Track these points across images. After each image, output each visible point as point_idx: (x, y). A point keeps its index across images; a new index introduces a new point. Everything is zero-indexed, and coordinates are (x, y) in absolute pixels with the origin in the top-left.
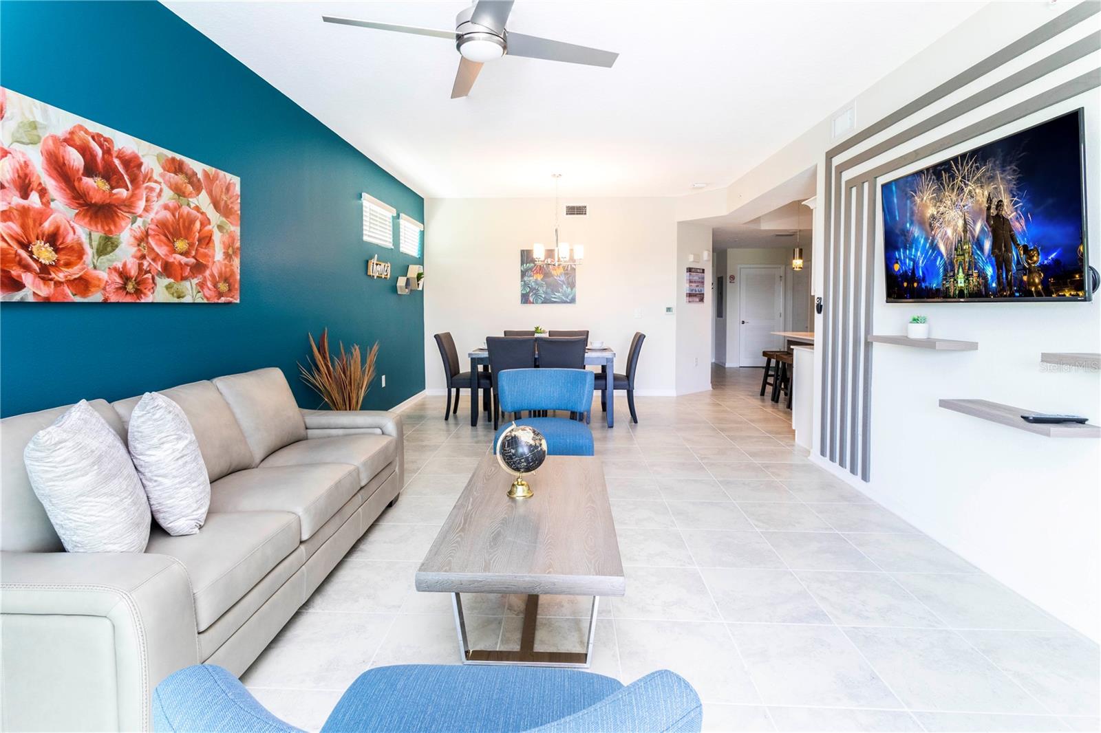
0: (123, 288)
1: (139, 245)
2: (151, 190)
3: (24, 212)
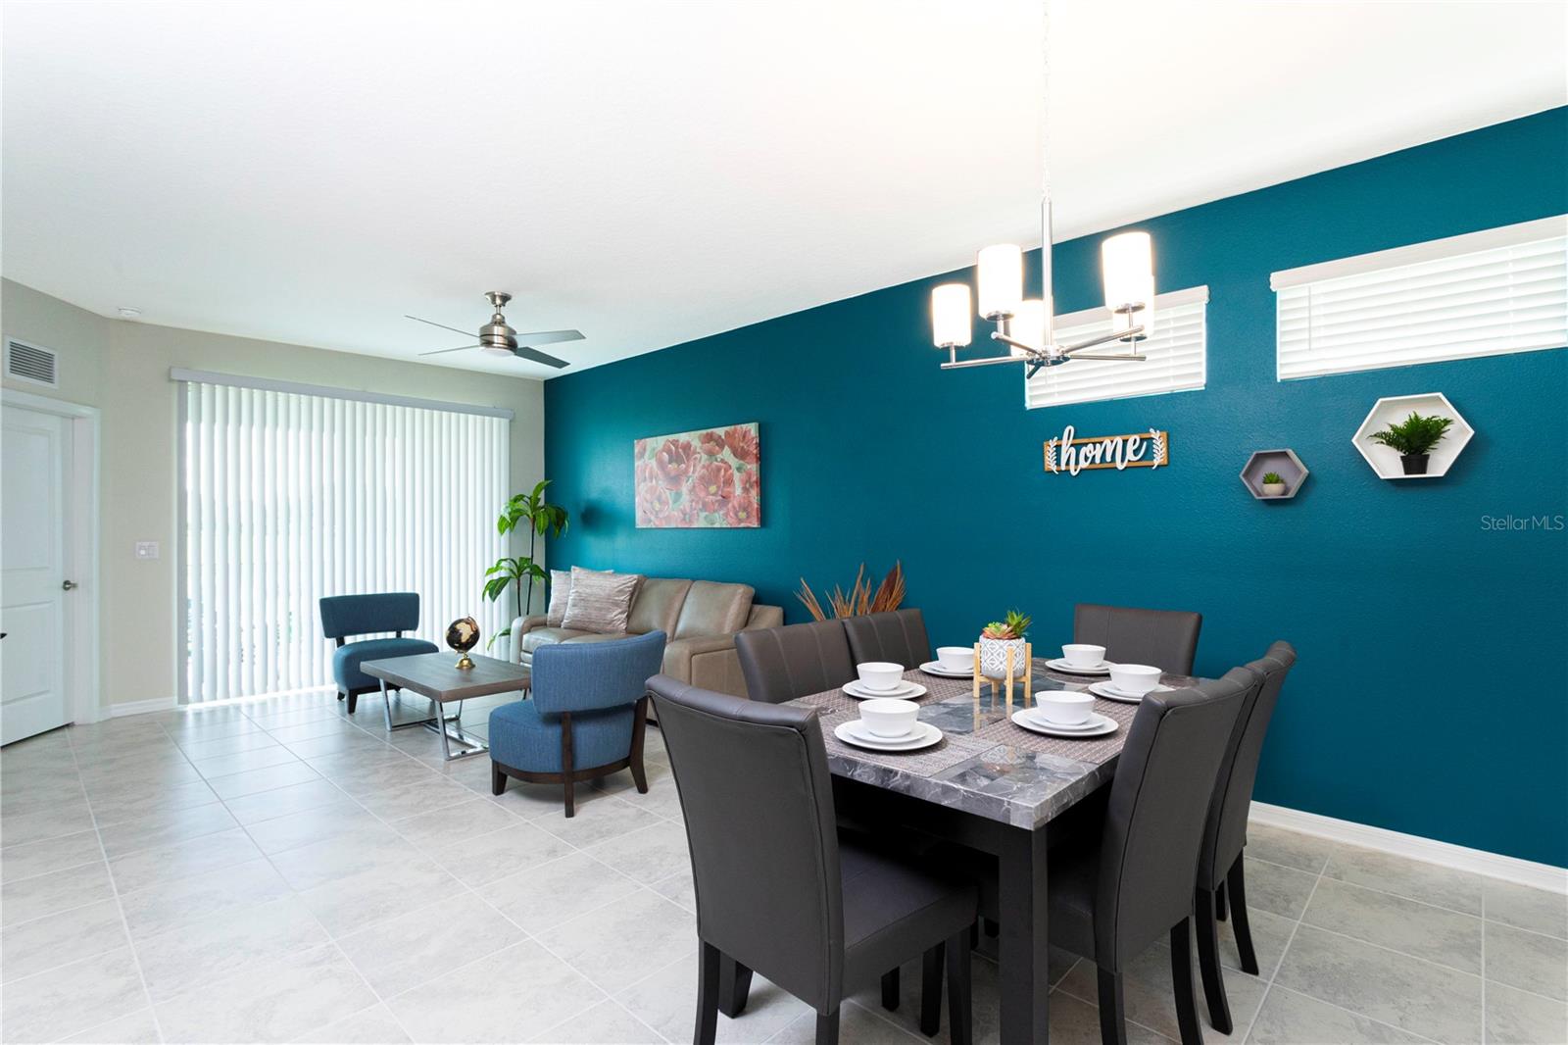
0: (684, 519)
1: (690, 494)
2: (696, 459)
3: (652, 487)
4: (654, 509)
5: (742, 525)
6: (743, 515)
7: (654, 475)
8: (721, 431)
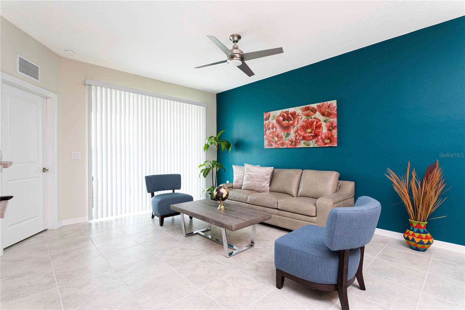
0: (292, 144)
1: (295, 133)
2: (299, 118)
3: (273, 132)
4: (274, 140)
5: (327, 145)
6: (327, 141)
7: (274, 127)
8: (315, 106)
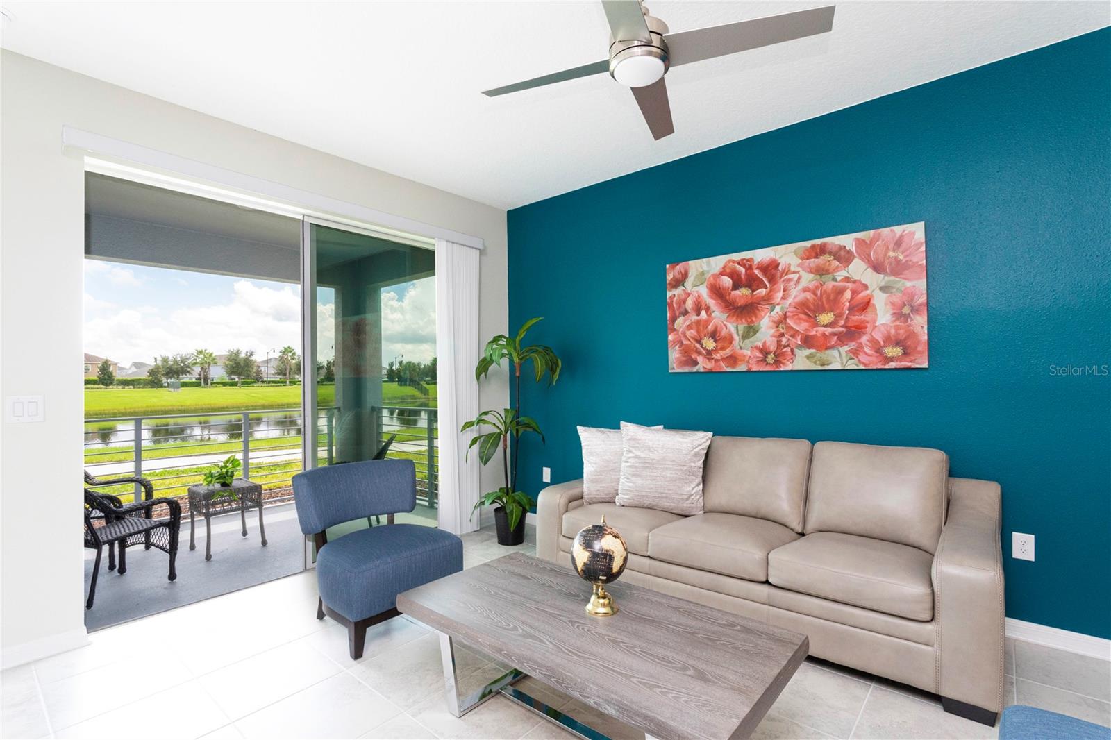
0: (764, 360)
1: (777, 327)
2: (789, 280)
3: (698, 323)
4: (704, 349)
5: (892, 365)
6: (892, 351)
7: (703, 306)
8: (847, 241)
